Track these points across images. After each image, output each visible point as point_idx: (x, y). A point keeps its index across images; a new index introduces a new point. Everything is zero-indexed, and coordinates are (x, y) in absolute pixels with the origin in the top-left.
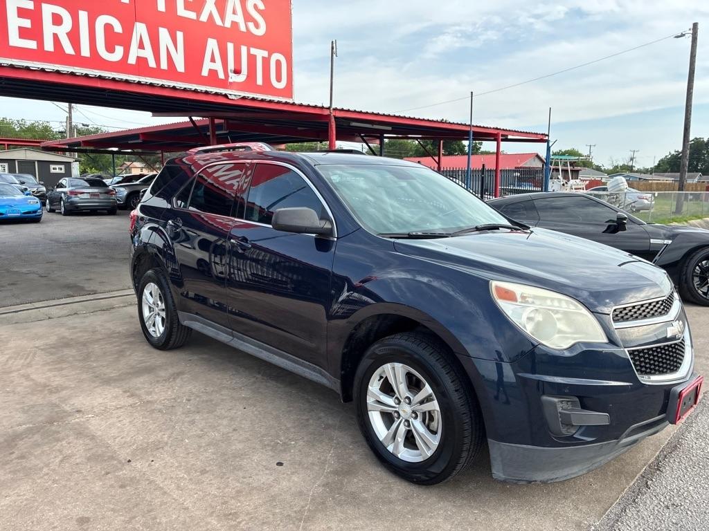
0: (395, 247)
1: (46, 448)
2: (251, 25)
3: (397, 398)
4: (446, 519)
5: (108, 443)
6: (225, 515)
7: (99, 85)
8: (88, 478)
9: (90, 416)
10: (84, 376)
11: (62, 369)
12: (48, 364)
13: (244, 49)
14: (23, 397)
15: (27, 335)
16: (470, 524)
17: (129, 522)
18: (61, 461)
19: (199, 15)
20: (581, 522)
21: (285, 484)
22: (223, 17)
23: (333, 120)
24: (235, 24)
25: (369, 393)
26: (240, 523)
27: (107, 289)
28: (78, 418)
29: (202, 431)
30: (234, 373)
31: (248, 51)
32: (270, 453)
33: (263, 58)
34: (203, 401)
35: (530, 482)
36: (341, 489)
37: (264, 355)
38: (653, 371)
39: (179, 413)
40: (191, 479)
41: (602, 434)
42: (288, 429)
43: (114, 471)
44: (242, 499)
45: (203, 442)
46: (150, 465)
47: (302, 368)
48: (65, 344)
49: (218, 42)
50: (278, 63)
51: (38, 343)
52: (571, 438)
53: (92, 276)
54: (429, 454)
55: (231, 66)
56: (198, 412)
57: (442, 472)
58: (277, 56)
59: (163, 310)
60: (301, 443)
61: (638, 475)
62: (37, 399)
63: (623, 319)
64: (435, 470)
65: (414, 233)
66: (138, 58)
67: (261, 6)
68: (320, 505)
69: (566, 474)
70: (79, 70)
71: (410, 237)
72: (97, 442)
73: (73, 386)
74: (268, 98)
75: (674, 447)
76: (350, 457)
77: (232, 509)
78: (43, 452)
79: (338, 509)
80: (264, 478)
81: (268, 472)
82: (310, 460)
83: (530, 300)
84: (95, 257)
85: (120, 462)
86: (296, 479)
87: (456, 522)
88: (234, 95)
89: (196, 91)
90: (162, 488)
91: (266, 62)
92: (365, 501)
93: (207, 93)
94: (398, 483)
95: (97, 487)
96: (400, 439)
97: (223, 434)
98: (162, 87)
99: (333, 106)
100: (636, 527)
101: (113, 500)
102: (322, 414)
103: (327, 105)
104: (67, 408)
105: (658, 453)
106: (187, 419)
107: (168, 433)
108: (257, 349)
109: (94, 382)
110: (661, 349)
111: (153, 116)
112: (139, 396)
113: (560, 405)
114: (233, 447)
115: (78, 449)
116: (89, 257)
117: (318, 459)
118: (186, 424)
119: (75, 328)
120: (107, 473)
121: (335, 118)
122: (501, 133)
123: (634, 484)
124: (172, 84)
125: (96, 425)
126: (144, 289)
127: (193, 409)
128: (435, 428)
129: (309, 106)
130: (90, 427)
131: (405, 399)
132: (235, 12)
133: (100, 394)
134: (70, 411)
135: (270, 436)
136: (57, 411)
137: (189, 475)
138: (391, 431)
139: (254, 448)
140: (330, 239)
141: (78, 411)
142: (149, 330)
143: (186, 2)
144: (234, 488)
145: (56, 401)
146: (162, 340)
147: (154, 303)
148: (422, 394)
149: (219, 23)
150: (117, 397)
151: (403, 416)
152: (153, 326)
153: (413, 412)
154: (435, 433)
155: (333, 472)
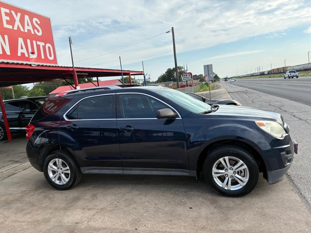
0: (210, 116)
2: (36, 31)
5: (115, 228)
6: (202, 229)
9: (86, 223)
13: (34, 42)
19: (13, 27)
21: (203, 213)
22: (24, 28)
23: (75, 72)
24: (29, 30)
25: (213, 172)
26: (210, 228)
28: (82, 225)
29: (144, 209)
31: (36, 43)
32: (181, 206)
34: (125, 201)
36: (221, 207)
39: (123, 208)
40: (170, 225)
42: (173, 197)
44: (198, 222)
45: (152, 213)
49: (23, 39)
50: (49, 48)
55: (30, 51)
58: (48, 45)
59: (68, 170)
60: (185, 200)
67: (39, 22)
68: (224, 214)
73: (52, 216)
74: (48, 64)
76: (208, 197)
77: (200, 226)
79: (230, 212)
81: (191, 212)
82: (198, 203)
85: (133, 231)
86: (204, 210)
88: (34, 64)
90: (166, 231)
91: (44, 47)
92: (233, 207)
93: (22, 64)
96: (230, 183)
97: (154, 207)
98: (2, 63)
103: (72, 66)
104: (69, 224)
106: (131, 208)
107: (132, 215)
108: (141, 171)
109: (59, 211)
112: (93, 208)
113: (285, 154)
114: (166, 210)
117: (200, 202)
122: (130, 72)
124: (6, 61)
126: (49, 163)
127: (126, 204)
128: (243, 175)
129: (65, 67)
130: (94, 226)
131: (230, 169)
132: (28, 25)
133: (72, 214)
134: (72, 225)
135: (172, 202)
136: (66, 227)
137: (167, 224)
138: (226, 182)
139: (174, 207)
140: (177, 118)
141: (76, 223)
142: (56, 183)
143: (7, 20)
144: (190, 221)
145: (56, 224)
146: (70, 184)
147: (58, 168)
148: (239, 165)
149: (22, 30)
150: (83, 212)
151: (230, 175)
152: (58, 180)
153: (234, 172)
154: (244, 176)
155: (211, 203)
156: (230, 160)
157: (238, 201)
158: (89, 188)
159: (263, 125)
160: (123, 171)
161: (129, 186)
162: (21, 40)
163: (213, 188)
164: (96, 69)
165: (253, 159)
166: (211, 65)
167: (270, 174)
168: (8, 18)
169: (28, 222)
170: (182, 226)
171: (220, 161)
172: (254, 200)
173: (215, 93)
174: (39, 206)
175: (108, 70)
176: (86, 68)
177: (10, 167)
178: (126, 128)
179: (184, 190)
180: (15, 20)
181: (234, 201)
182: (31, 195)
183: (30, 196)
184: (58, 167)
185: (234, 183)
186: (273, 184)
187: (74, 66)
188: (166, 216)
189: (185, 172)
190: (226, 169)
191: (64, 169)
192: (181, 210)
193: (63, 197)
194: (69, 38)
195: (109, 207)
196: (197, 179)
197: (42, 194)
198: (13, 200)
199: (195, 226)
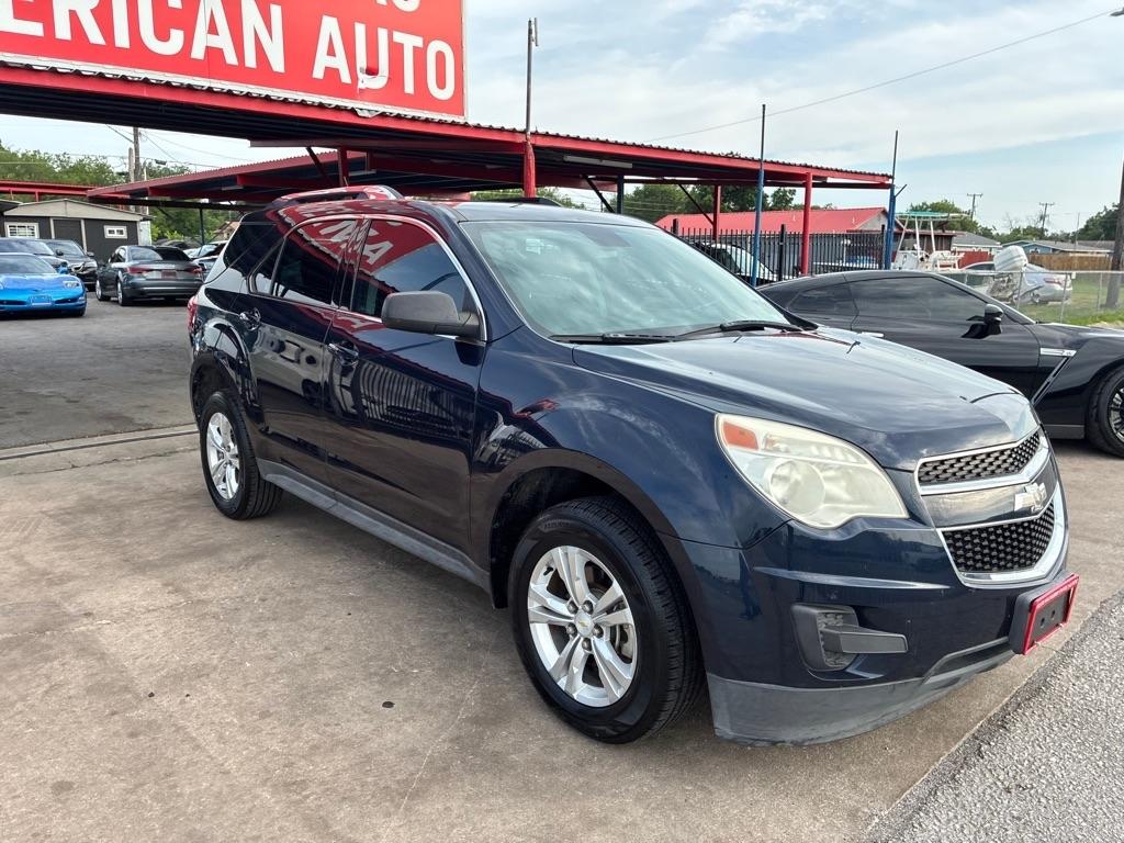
0: (574, 357)
1: (26, 671)
3: (572, 603)
4: (638, 799)
5: (123, 666)
6: (286, 785)
7: (145, 93)
8: (83, 719)
9: (104, 622)
10: (107, 559)
11: (76, 547)
12: (55, 538)
13: (383, 34)
14: (7, 591)
15: (33, 492)
16: (676, 808)
17: (132, 791)
18: (46, 692)
20: (857, 810)
21: (390, 736)
23: (531, 151)
25: (530, 594)
26: (307, 797)
27: (168, 423)
28: (85, 625)
29: (275, 649)
30: (344, 557)
31: (390, 37)
32: (376, 686)
33: (416, 49)
34: (285, 603)
35: (774, 743)
36: (478, 745)
37: (381, 530)
38: (987, 567)
39: (244, 620)
40: (242, 726)
41: (893, 668)
42: (412, 649)
43: (125, 711)
44: (318, 759)
45: (273, 667)
46: (183, 702)
47: (434, 551)
48: (90, 507)
49: (339, 22)
50: (440, 57)
51: (48, 506)
52: (842, 673)
53: (149, 401)
54: (619, 694)
55: (362, 62)
56: (274, 619)
57: (637, 724)
58: (437, 46)
59: (237, 456)
60: (429, 671)
61: (967, 735)
62: (29, 594)
63: (938, 480)
64: (628, 720)
65: (612, 336)
66: (209, 50)
68: (440, 773)
69: (835, 731)
70: (110, 70)
71: (606, 341)
72: (106, 664)
73: (88, 574)
74: (424, 115)
75: (1036, 689)
76: (503, 695)
77: (299, 775)
78: (20, 678)
79: (468, 778)
80: (359, 727)
81: (366, 716)
82: (438, 699)
83: (782, 446)
84: (160, 371)
85: (137, 696)
86: (410, 730)
87: (653, 805)
88: (367, 109)
89: (303, 104)
90: (194, 739)
91: (420, 54)
92: (513, 767)
93: (321, 106)
94: (571, 740)
95: (94, 734)
96: (578, 669)
97: (307, 655)
98: (248, 96)
99: (532, 129)
100: (949, 821)
101: (115, 757)
102: (470, 626)
104: (71, 609)
105: (1007, 699)
106: (256, 630)
107: (221, 651)
108: (371, 520)
109: (120, 568)
110: (1004, 530)
111: (252, 146)
112: (185, 592)
113: (822, 620)
114: (320, 676)
115: (75, 673)
116: (150, 372)
117: (453, 697)
118: (251, 639)
119: (109, 482)
120: (113, 713)
121: (535, 147)
122: (813, 173)
123: (958, 750)
125: (111, 637)
126: (209, 423)
127: (267, 614)
129: (490, 128)
130: (101, 638)
131: (583, 605)
135: (381, 659)
136: (53, 614)
137: (241, 719)
138: (566, 650)
139: (353, 678)
142: (217, 488)
144: (308, 742)
145: (55, 597)
146: (235, 504)
148: (607, 599)
151: (582, 631)
153: (596, 626)
154: (627, 660)
155: (472, 719)
159: (745, 439)
162: (330, 26)
167: (719, 690)
178: (344, 349)
184: (224, 440)
188: (281, 696)
192: (354, 695)
194: (530, 22)
195: (222, 604)
199: (288, 765)
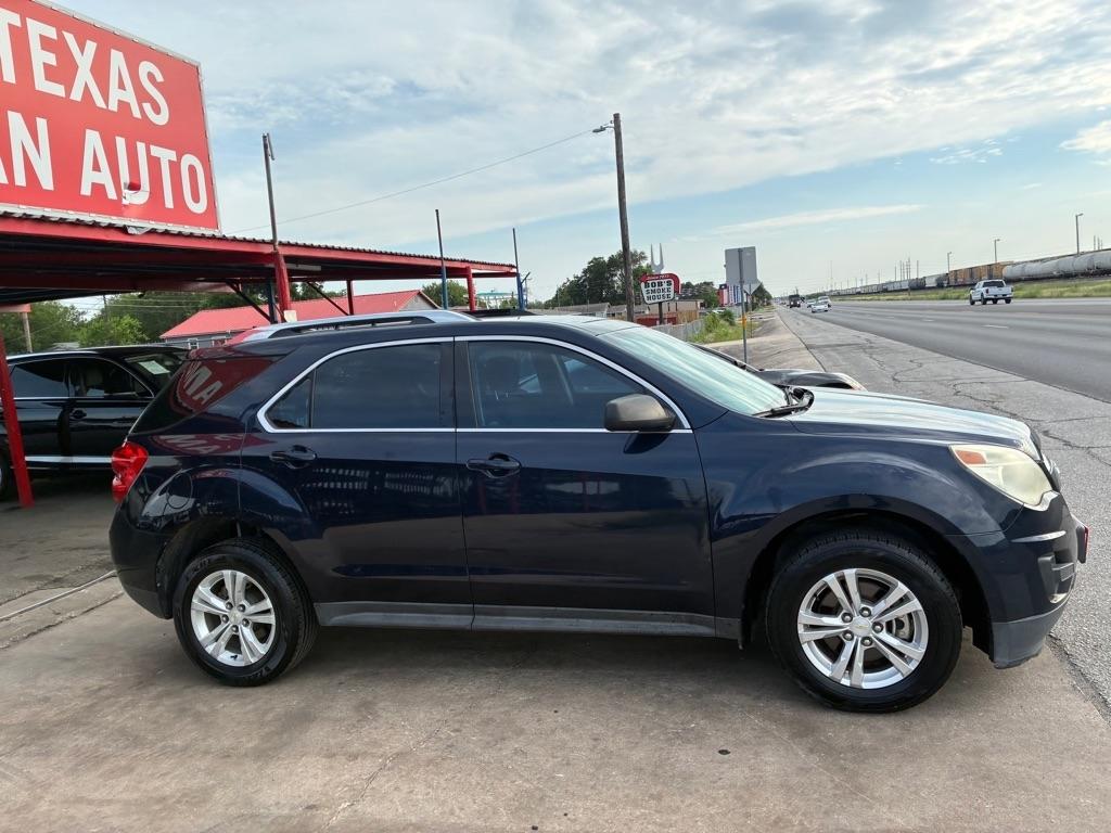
0: (796, 427)
2: (147, 107)
3: (847, 614)
4: (970, 732)
5: (455, 823)
9: (344, 805)
13: (141, 147)
16: (996, 726)
19: (69, 90)
21: (769, 768)
22: (106, 96)
23: (282, 261)
24: (124, 105)
26: (802, 824)
28: (332, 815)
29: (554, 757)
31: (148, 151)
32: (690, 746)
33: (171, 163)
34: (481, 725)
36: (833, 747)
39: (478, 750)
40: (658, 812)
42: (657, 714)
44: (756, 803)
45: (584, 768)
46: (573, 820)
49: (101, 134)
50: (192, 169)
55: (125, 178)
56: (503, 739)
58: (189, 160)
59: (267, 611)
67: (159, 78)
68: (846, 772)
73: (214, 782)
74: (187, 229)
76: (781, 714)
77: (766, 817)
79: (867, 767)
81: (726, 765)
82: (747, 734)
86: (771, 759)
88: (138, 226)
91: (175, 167)
92: (875, 748)
93: (95, 225)
96: (859, 664)
97: (591, 750)
98: (23, 217)
103: (269, 237)
104: (281, 812)
106: (506, 752)
108: (540, 619)
117: (752, 729)
121: (284, 258)
124: (37, 212)
126: (196, 586)
127: (486, 738)
128: (907, 636)
129: (245, 240)
130: (378, 817)
131: (861, 612)
132: (122, 86)
133: (291, 775)
134: (293, 813)
135: (652, 730)
136: (272, 822)
137: (646, 808)
138: (844, 658)
139: (662, 749)
140: (673, 431)
141: (310, 807)
142: (219, 659)
143: (47, 67)
144: (725, 797)
145: (233, 811)
146: (273, 665)
147: (231, 606)
148: (893, 598)
149: (100, 102)
150: (331, 768)
151: (859, 633)
152: (226, 648)
153: (875, 624)
154: (910, 640)
155: (794, 736)
156: (861, 580)
157: (887, 726)
158: (342, 678)
159: (978, 459)
160: (471, 617)
161: (489, 673)
162: (93, 140)
163: (799, 682)
164: (352, 250)
165: (942, 580)
166: (752, 250)
167: (1001, 632)
168: (51, 59)
169: (127, 803)
170: (702, 816)
171: (826, 584)
172: (944, 722)
173: (758, 349)
174: (160, 745)
175: (396, 255)
176: (319, 247)
177: (34, 600)
178: (492, 463)
179: (690, 689)
180: (75, 68)
181: (874, 727)
182: (126, 705)
183: (123, 708)
184: (230, 600)
185: (876, 662)
186: (1009, 666)
187: (279, 239)
188: (637, 782)
189: (701, 623)
190: (845, 614)
191: (251, 609)
192: (686, 757)
193: (246, 713)
194: (264, 137)
195: (427, 748)
196: (741, 647)
197: (167, 702)
198: (59, 724)
199: (747, 815)
